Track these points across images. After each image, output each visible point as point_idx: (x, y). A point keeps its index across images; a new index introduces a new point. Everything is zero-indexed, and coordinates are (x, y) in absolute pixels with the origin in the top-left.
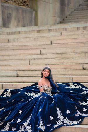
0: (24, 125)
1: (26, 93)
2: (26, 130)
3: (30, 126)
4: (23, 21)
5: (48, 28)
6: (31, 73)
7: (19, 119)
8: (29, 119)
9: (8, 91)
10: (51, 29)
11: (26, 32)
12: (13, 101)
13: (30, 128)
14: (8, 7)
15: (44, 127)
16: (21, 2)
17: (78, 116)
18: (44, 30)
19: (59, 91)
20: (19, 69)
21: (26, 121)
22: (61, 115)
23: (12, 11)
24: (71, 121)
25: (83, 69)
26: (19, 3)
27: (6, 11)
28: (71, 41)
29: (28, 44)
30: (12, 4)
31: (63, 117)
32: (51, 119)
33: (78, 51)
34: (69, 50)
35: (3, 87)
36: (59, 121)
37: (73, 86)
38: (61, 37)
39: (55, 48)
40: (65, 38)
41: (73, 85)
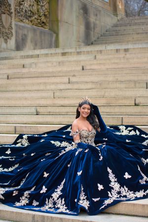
0: (52, 197)
1: (53, 142)
2: (56, 207)
3: (63, 199)
4: (42, 44)
5: (76, 50)
6: (58, 110)
7: (44, 187)
8: (61, 187)
9: (24, 136)
10: (81, 52)
11: (47, 55)
12: (32, 155)
13: (63, 202)
14: (23, 27)
15: (88, 203)
16: (39, 23)
17: (145, 183)
18: (71, 53)
19: (106, 139)
20: (38, 104)
21: (56, 190)
22: (115, 181)
23: (28, 32)
24: (133, 192)
25: (136, 105)
26: (37, 23)
27: (20, 32)
28: (110, 67)
29: (51, 70)
30: (28, 24)
31: (119, 186)
32: (99, 189)
33: (123, 79)
34: (111, 79)
35: (17, 130)
36: (112, 192)
37: (126, 131)
38: (95, 62)
39: (89, 75)
40: (101, 62)
41: (126, 129)
